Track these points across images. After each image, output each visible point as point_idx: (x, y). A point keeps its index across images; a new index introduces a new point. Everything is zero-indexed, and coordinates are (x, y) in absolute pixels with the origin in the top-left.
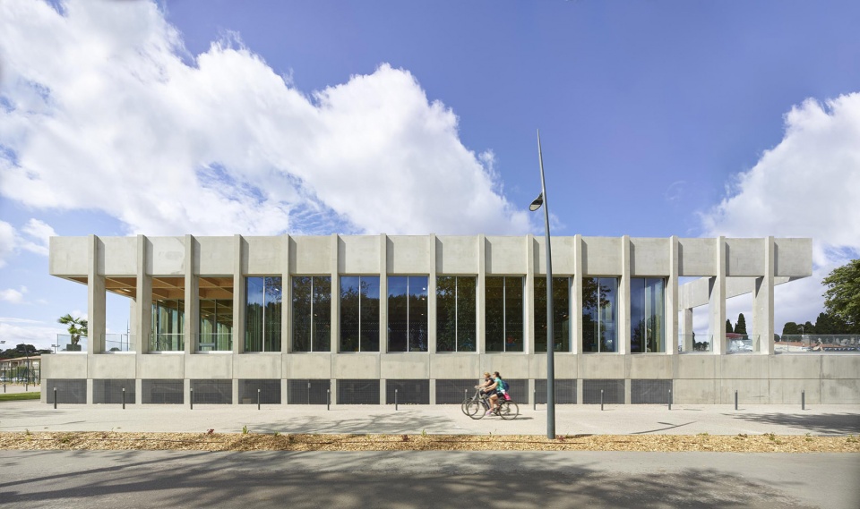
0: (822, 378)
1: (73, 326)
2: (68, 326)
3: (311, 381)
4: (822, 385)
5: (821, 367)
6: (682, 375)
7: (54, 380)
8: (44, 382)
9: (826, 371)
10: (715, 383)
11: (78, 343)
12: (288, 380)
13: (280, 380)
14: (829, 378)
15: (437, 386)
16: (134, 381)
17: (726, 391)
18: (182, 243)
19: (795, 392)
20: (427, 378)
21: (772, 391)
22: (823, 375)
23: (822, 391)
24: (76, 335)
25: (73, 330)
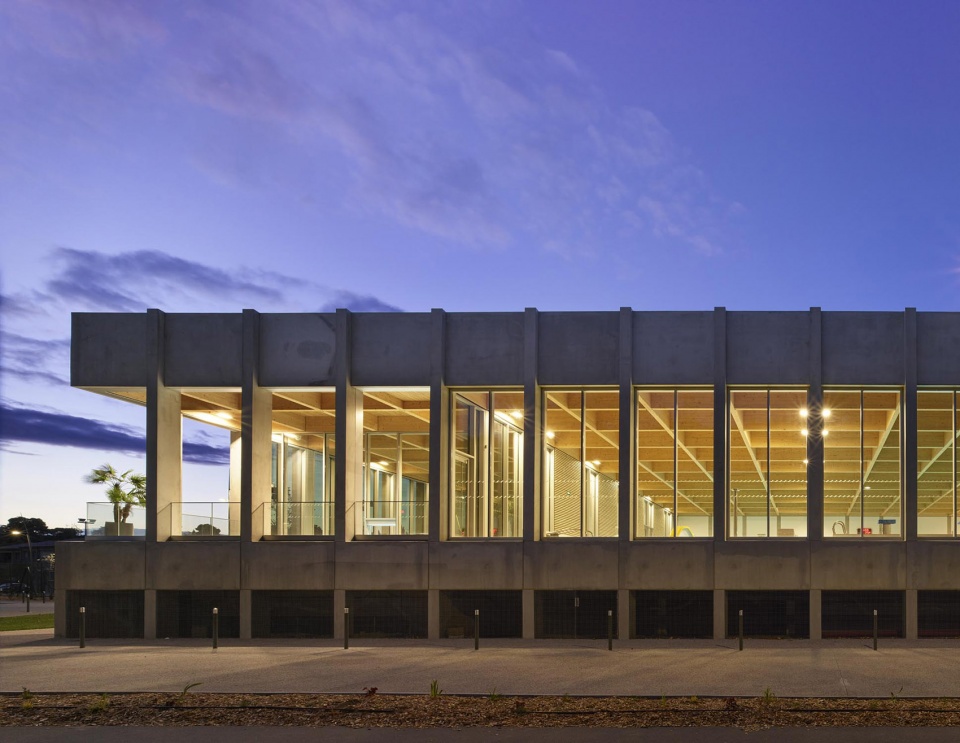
1: (117, 486)
2: (108, 485)
3: (580, 593)
7: (80, 591)
8: (60, 594)
11: (128, 521)
12: (537, 593)
13: (520, 592)
15: (824, 603)
16: (236, 594)
18: (330, 325)
20: (804, 588)
24: (122, 505)
25: (115, 495)
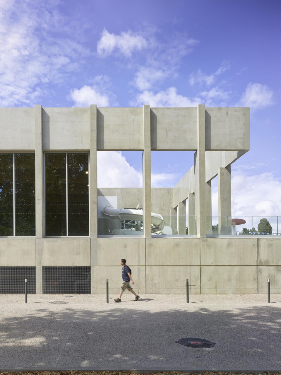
0: (259, 264)
4: (259, 272)
5: (258, 253)
6: (101, 262)
9: (263, 257)
10: (139, 269)
14: (267, 264)
17: (152, 280)
19: (229, 280)
21: (204, 279)
22: (261, 262)
23: (260, 279)
